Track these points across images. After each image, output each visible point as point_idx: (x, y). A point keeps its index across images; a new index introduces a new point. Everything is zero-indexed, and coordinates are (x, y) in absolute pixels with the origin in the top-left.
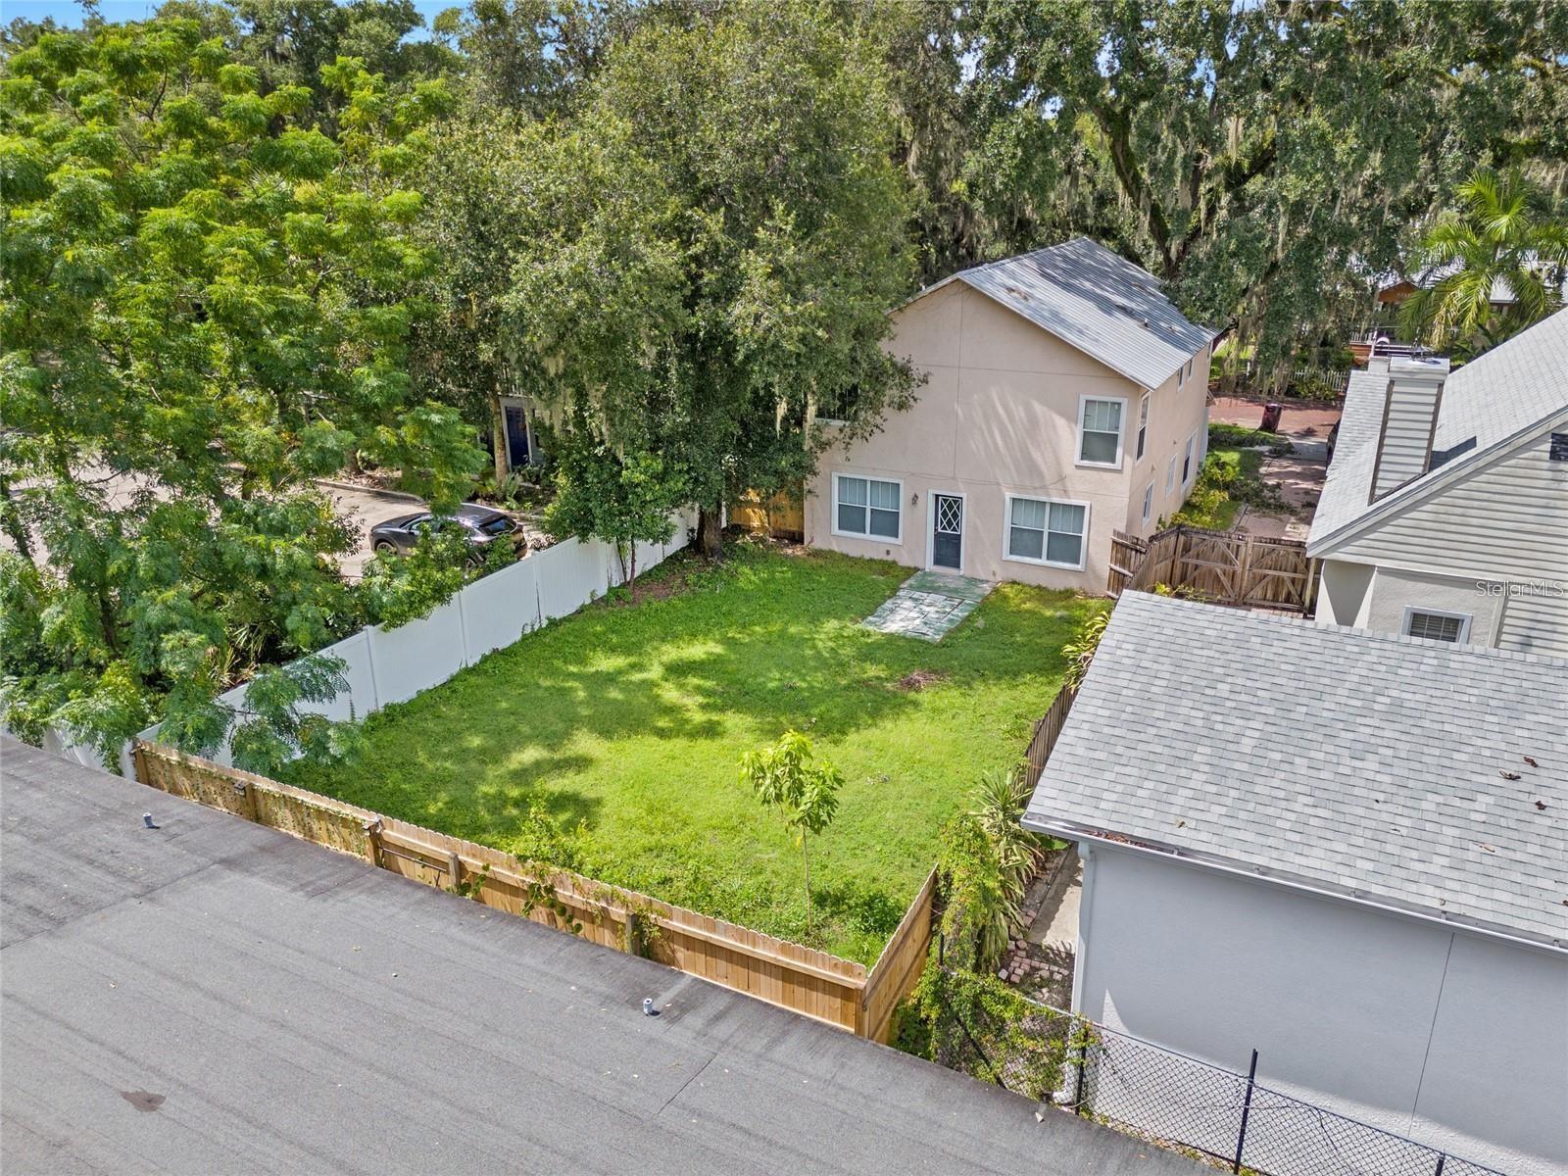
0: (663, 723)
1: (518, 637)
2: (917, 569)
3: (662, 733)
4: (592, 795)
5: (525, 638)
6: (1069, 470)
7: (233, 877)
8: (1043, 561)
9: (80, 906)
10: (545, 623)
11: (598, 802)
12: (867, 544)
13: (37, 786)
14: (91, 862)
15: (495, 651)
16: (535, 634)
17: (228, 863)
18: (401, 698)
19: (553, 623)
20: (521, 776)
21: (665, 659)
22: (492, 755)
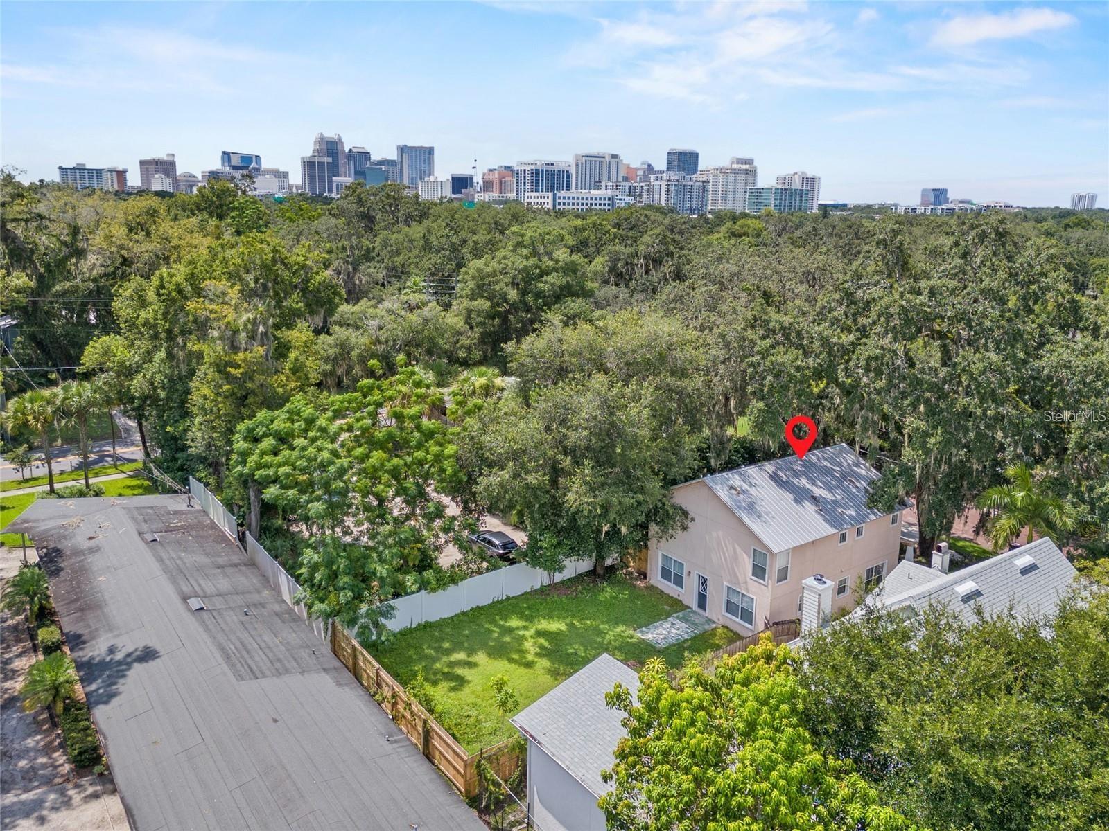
0: (515, 656)
1: (490, 602)
2: (689, 608)
3: (511, 661)
4: (470, 678)
5: (493, 602)
6: (748, 579)
7: (323, 674)
8: (738, 620)
9: (287, 671)
10: (504, 597)
11: (469, 682)
12: (669, 588)
13: (295, 632)
14: (295, 660)
15: (478, 607)
16: (498, 602)
17: (325, 670)
18: (434, 618)
19: (508, 598)
20: (451, 665)
21: (539, 627)
22: (448, 652)
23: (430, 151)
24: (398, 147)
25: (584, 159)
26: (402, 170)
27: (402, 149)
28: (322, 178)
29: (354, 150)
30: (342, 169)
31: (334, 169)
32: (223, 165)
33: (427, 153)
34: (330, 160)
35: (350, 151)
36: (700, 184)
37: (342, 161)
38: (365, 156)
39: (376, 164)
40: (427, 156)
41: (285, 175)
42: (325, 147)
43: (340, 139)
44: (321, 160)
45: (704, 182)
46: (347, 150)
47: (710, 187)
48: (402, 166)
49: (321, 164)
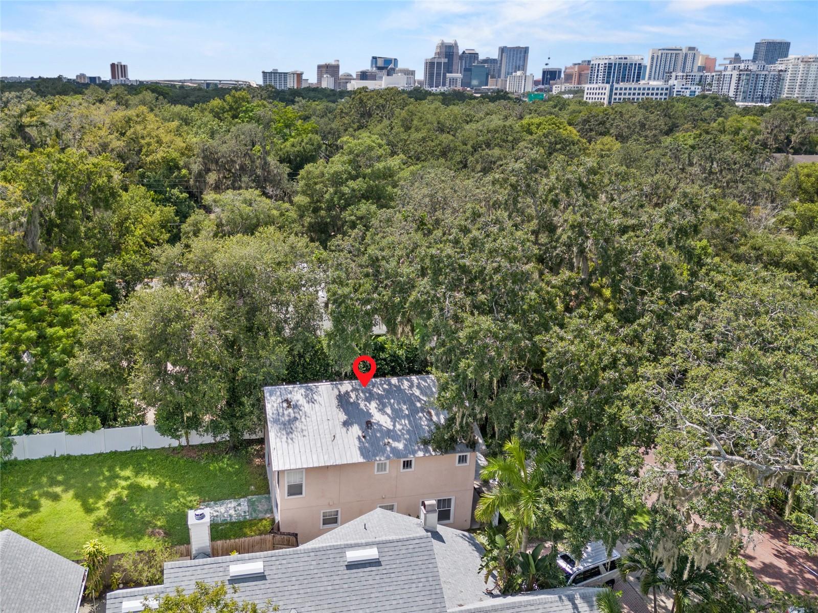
1: (129, 449)
3: (84, 503)
4: (42, 509)
11: (38, 512)
20: (45, 495)
21: (138, 480)
22: (55, 484)
23: (526, 50)
24: (500, 48)
25: (660, 52)
26: (500, 66)
27: (503, 50)
28: (438, 74)
29: (467, 52)
30: (455, 67)
31: (449, 68)
32: (372, 66)
33: (523, 52)
34: (446, 60)
35: (464, 52)
36: (776, 73)
37: (456, 60)
38: (474, 56)
39: (482, 63)
40: (523, 54)
41: (413, 73)
42: (444, 50)
43: (456, 44)
44: (439, 60)
45: (781, 71)
46: (460, 52)
47: (788, 77)
48: (501, 64)
49: (439, 64)
